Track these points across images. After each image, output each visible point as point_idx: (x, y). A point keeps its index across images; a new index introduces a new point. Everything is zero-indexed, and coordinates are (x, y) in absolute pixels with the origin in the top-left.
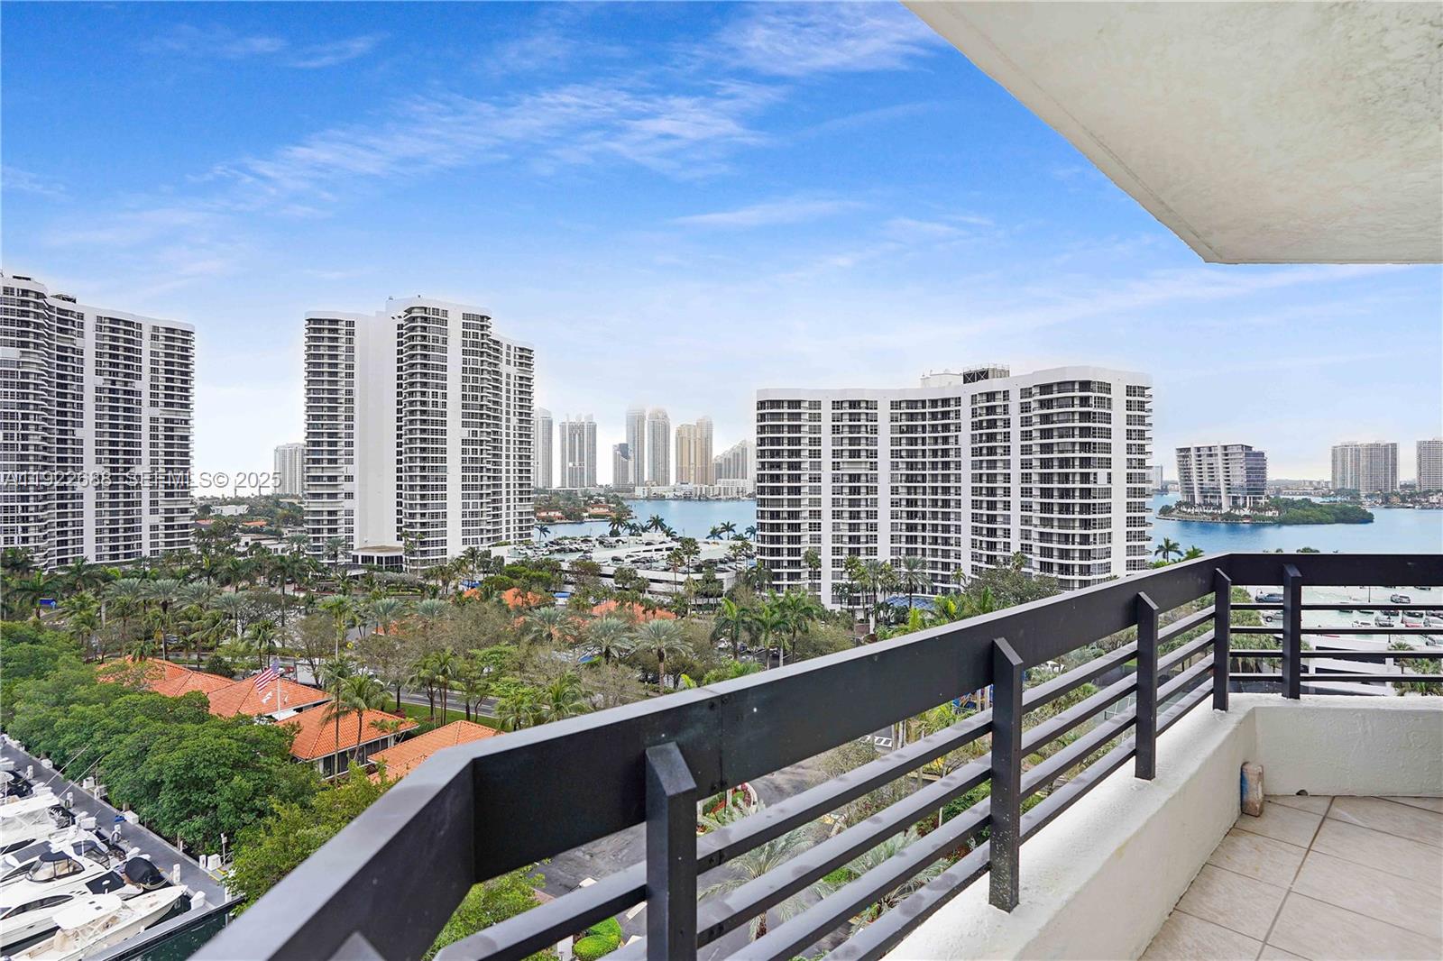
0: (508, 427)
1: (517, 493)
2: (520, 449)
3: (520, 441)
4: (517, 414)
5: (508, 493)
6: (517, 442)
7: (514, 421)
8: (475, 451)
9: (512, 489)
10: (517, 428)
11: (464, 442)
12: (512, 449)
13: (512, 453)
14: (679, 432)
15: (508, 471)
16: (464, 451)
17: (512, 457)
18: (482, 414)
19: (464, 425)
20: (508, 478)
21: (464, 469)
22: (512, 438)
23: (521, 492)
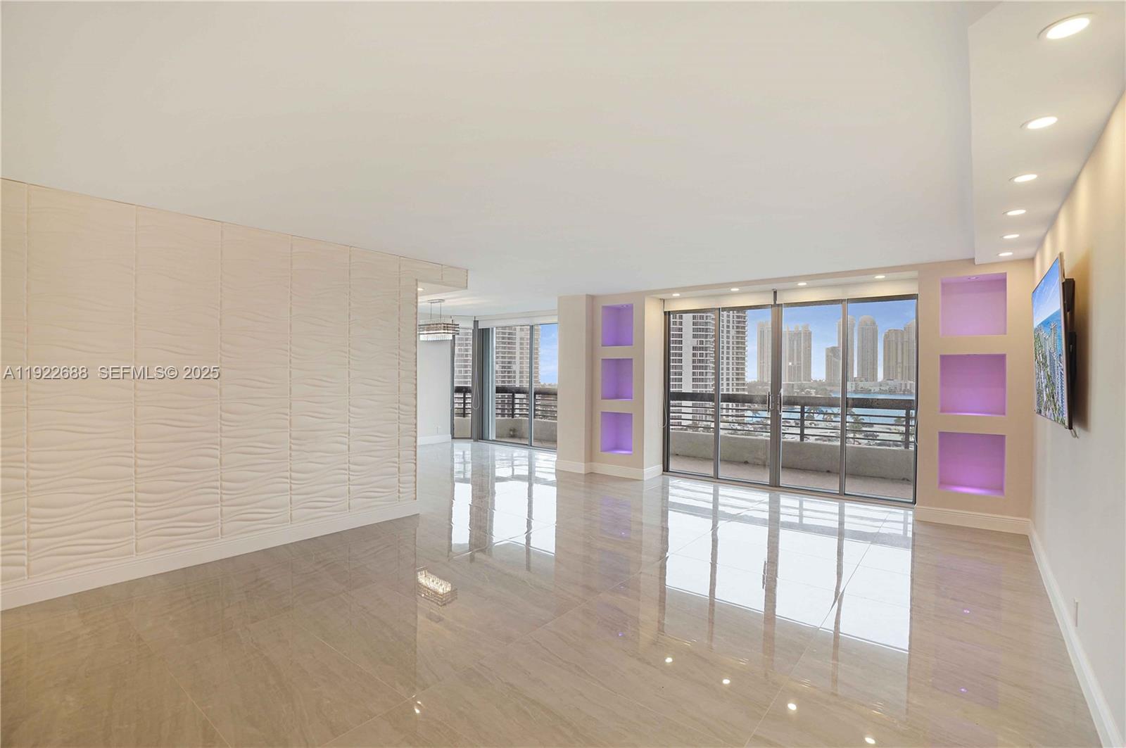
0: (728, 337)
1: (735, 384)
2: (737, 353)
3: (737, 347)
4: (735, 327)
5: (728, 385)
6: (735, 348)
7: (733, 332)
8: (701, 355)
9: (731, 382)
10: (735, 338)
11: (694, 348)
12: (731, 353)
13: (731, 356)
14: (887, 337)
15: (728, 369)
16: (694, 355)
17: (731, 359)
18: (707, 329)
19: (695, 336)
20: (728, 374)
21: (694, 367)
22: (731, 345)
23: (737, 384)
